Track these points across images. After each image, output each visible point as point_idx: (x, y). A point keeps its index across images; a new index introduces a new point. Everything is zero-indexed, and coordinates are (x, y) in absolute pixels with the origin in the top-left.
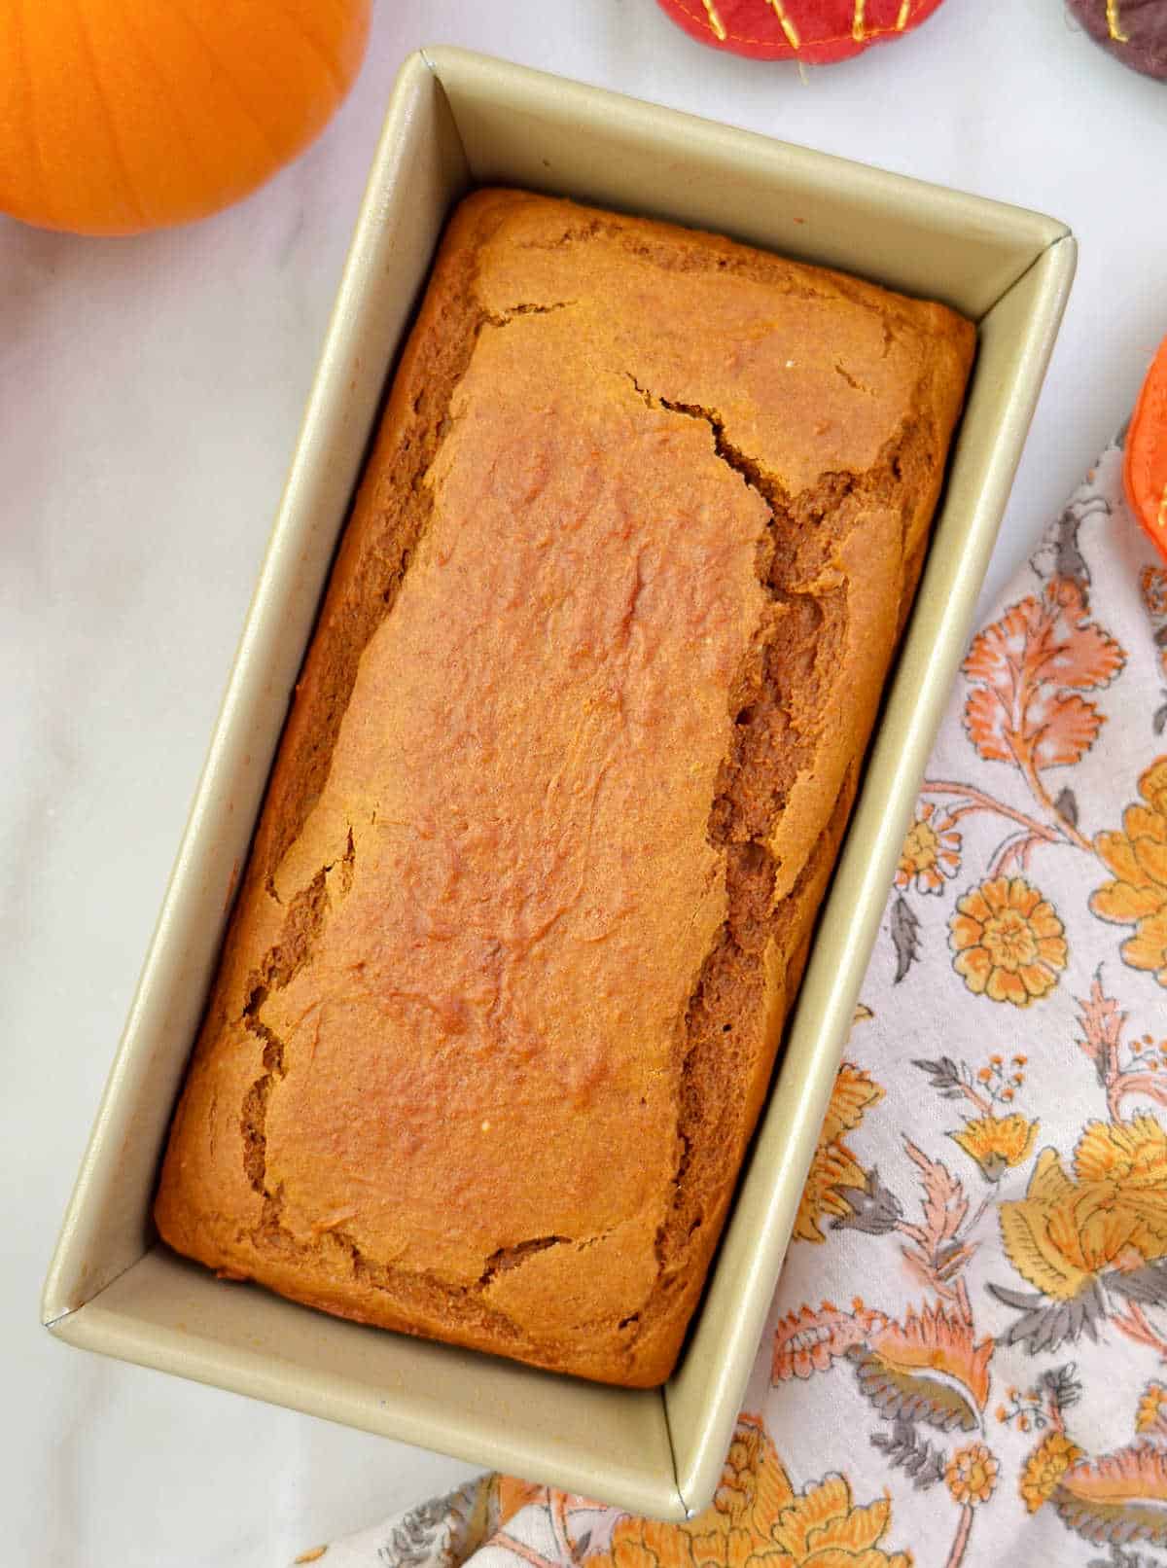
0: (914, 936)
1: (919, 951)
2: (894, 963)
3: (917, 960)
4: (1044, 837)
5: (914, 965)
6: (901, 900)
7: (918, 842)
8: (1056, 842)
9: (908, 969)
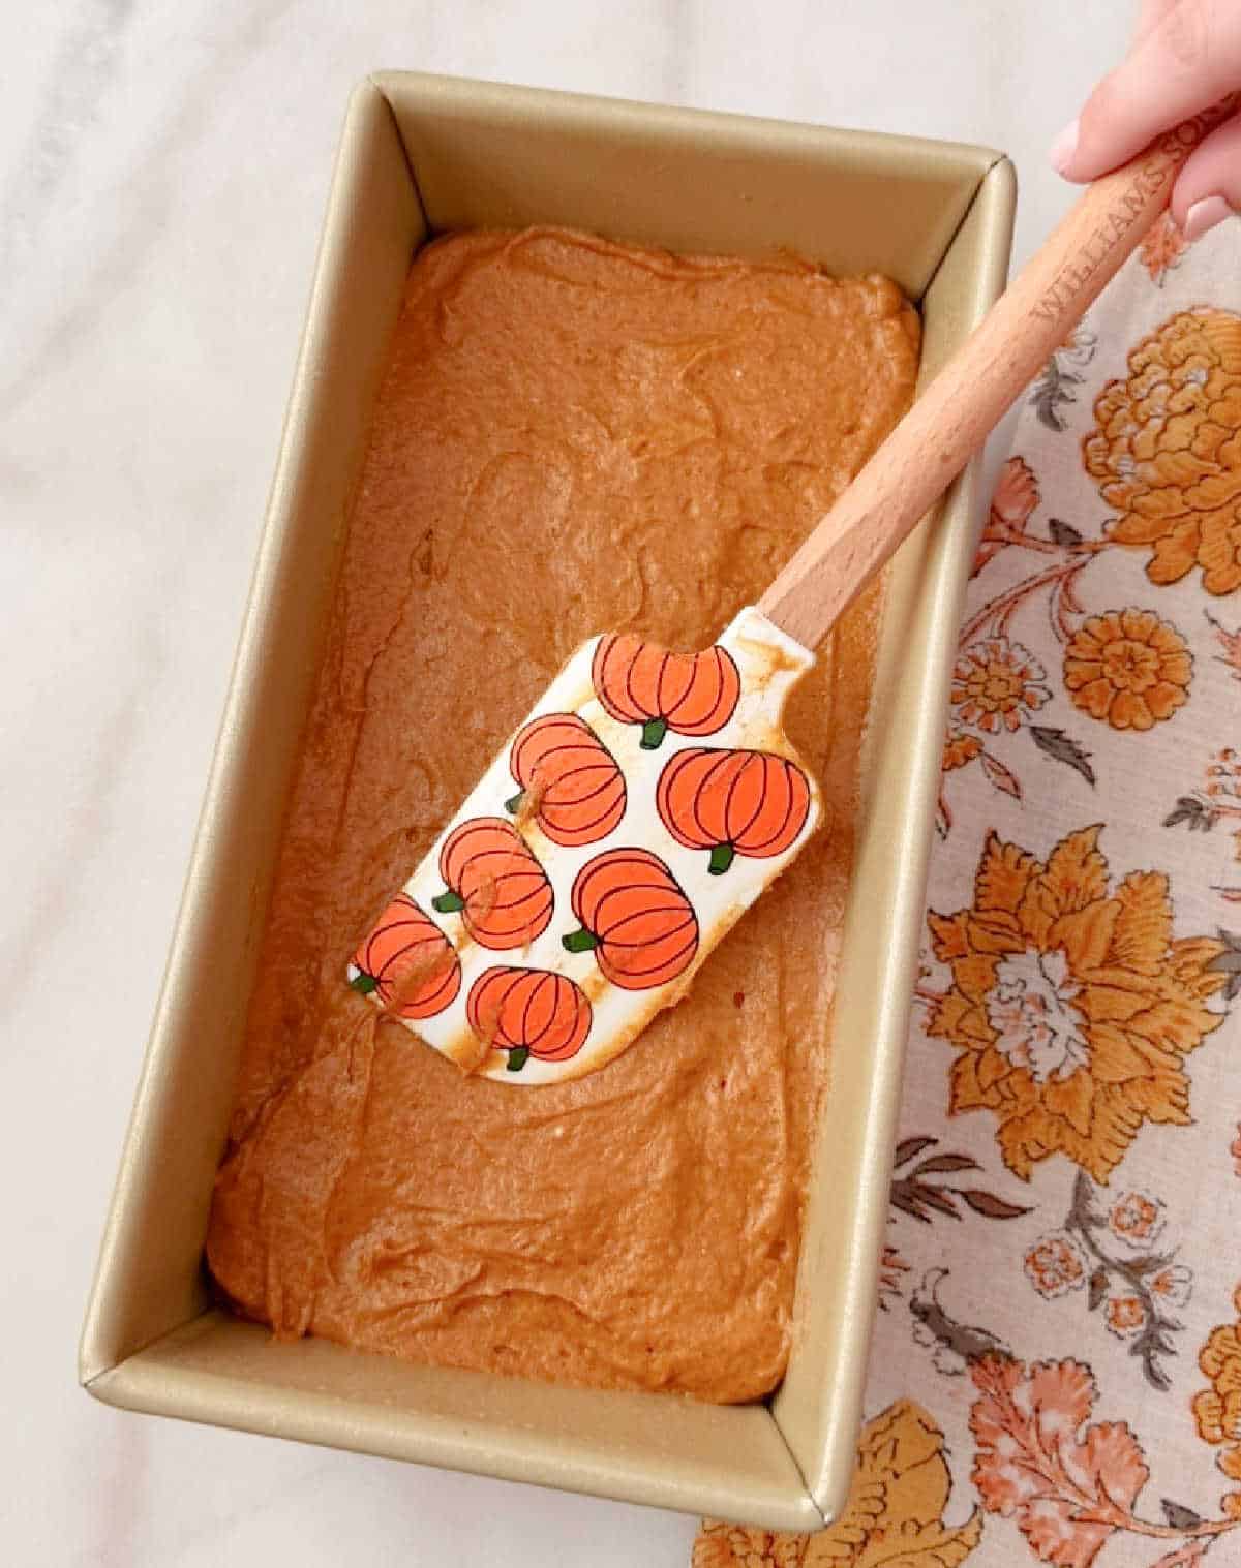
0: (1069, 742)
1: (1083, 748)
2: (1076, 774)
3: (1089, 755)
4: (1075, 569)
5: (1090, 761)
6: (1034, 729)
7: (1000, 680)
8: (1083, 565)
9: (1089, 768)
